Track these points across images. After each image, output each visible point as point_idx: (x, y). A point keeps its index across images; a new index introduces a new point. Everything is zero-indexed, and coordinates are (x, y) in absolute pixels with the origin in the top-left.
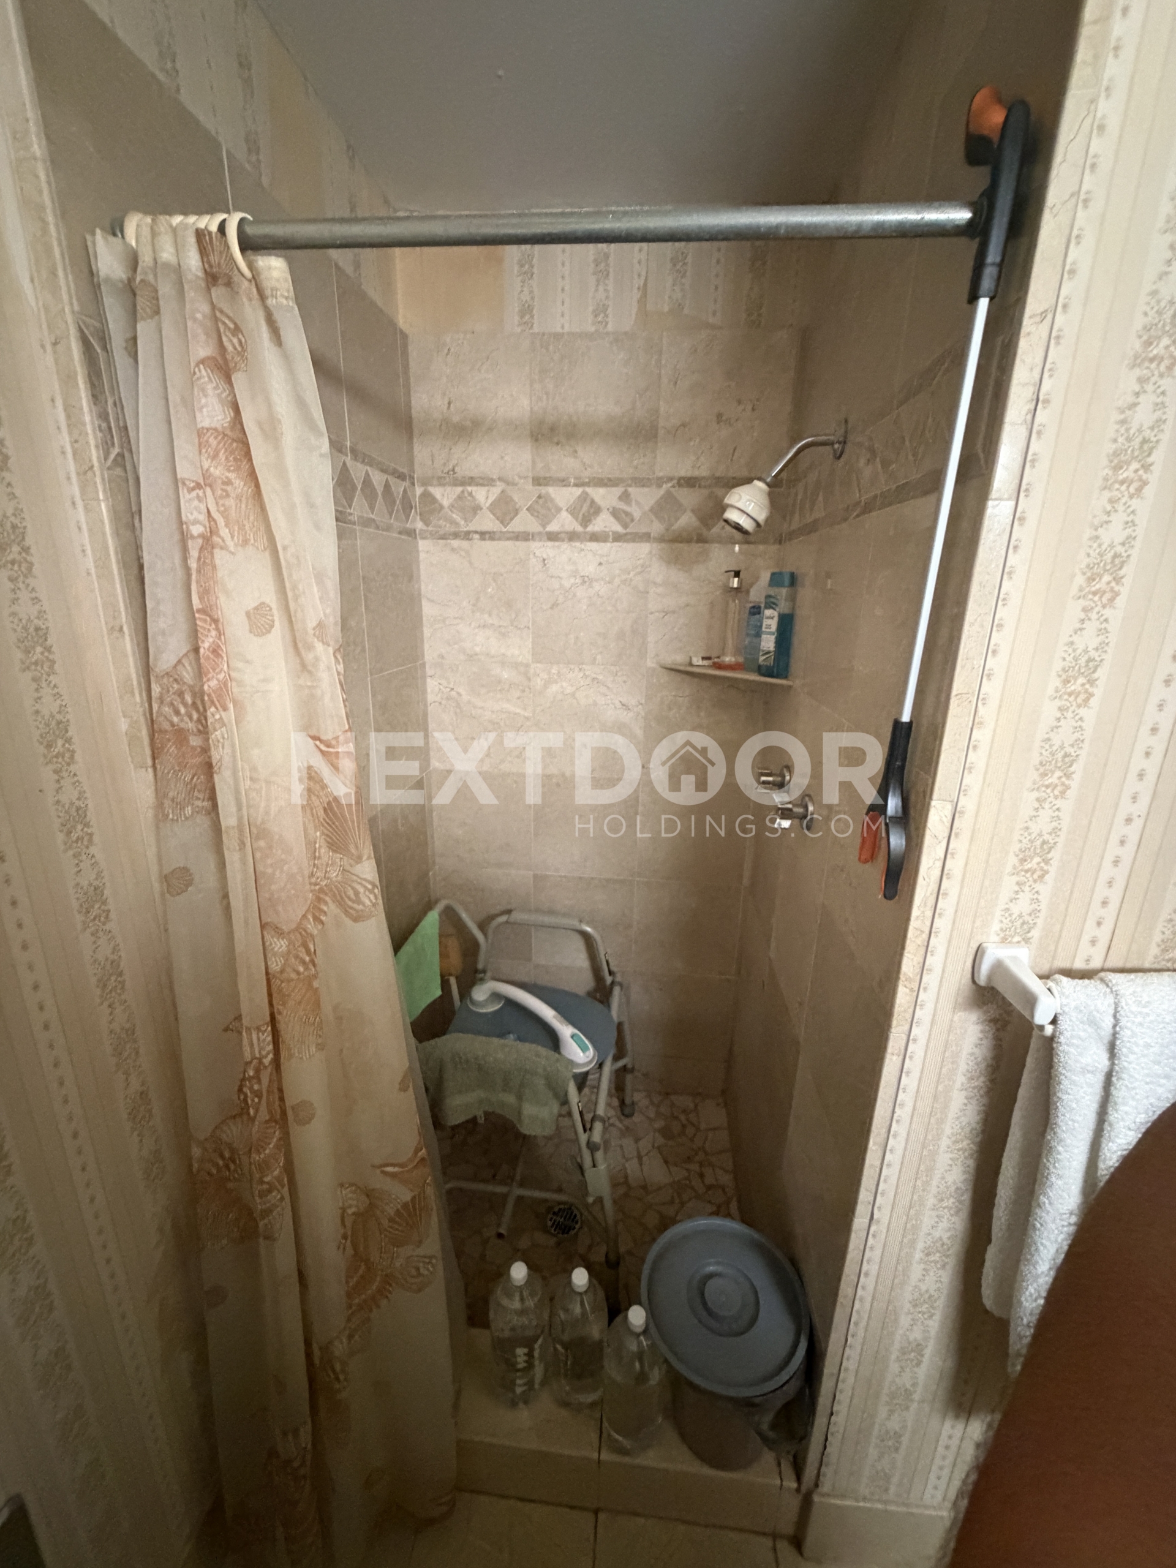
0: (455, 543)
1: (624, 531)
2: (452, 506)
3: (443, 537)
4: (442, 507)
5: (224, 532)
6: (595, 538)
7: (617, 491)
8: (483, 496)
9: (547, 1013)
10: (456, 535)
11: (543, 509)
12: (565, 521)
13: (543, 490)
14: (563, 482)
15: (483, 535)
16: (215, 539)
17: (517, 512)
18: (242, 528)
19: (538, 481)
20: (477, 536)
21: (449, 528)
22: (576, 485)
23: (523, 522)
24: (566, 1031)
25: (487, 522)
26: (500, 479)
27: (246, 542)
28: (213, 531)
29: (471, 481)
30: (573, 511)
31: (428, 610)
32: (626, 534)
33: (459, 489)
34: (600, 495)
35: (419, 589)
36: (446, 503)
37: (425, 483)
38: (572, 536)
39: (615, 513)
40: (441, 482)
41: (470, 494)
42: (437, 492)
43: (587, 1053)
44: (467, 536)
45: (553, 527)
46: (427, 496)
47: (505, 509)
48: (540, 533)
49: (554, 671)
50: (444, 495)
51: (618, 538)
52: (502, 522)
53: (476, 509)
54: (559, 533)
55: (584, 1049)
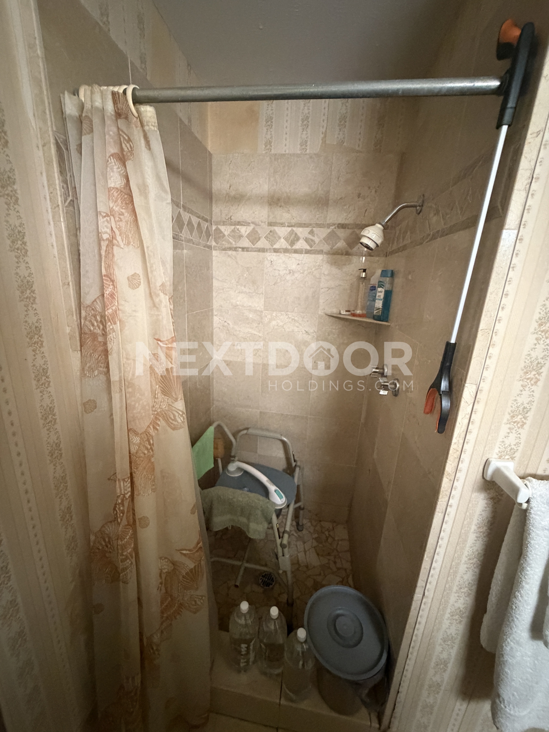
0: (230, 252)
1: (310, 249)
2: (229, 235)
3: (225, 249)
4: (224, 235)
5: (119, 238)
6: (296, 251)
7: (308, 229)
8: (244, 230)
9: (264, 479)
10: (230, 249)
11: (272, 237)
12: (282, 244)
13: (272, 228)
14: (282, 225)
15: (243, 249)
16: (115, 242)
17: (259, 239)
18: (127, 237)
19: (270, 224)
20: (240, 250)
21: (227, 245)
22: (288, 226)
23: (262, 243)
24: (272, 488)
25: (245, 243)
26: (253, 223)
27: (129, 244)
28: (114, 237)
29: (239, 223)
30: (286, 239)
31: (215, 283)
32: (311, 250)
33: (233, 227)
34: (301, 232)
35: (212, 273)
36: (226, 233)
37: (217, 223)
38: (286, 251)
39: (306, 240)
40: (224, 223)
41: (238, 230)
42: (222, 228)
43: (282, 500)
44: (235, 249)
45: (276, 246)
46: (217, 229)
47: (254, 237)
48: (270, 249)
49: (274, 315)
50: (226, 230)
51: (307, 252)
52: (252, 243)
53: (241, 236)
54: (280, 249)
55: (281, 497)
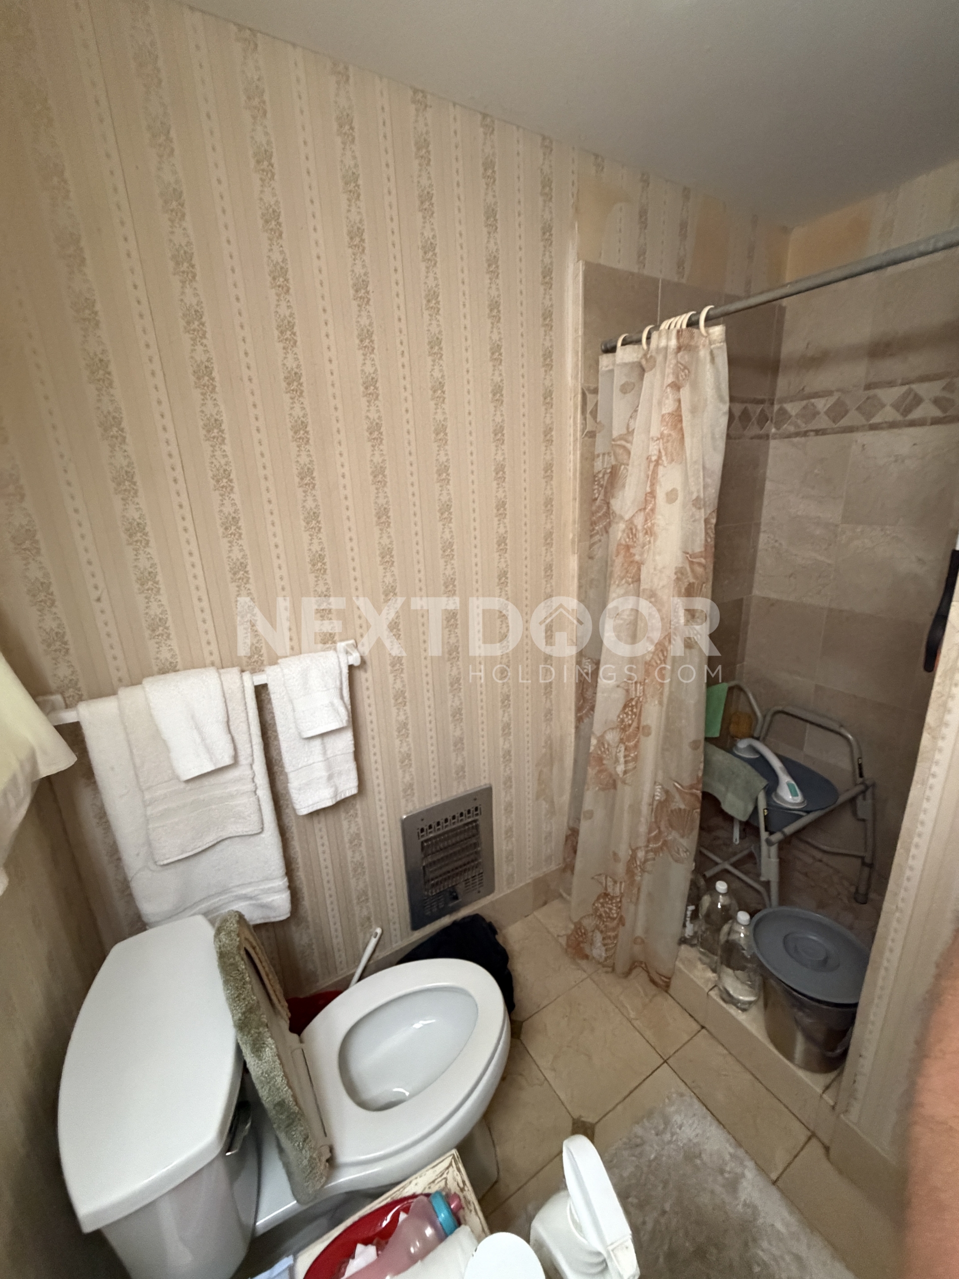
0: (796, 440)
1: (945, 415)
2: (797, 415)
3: (789, 436)
4: (790, 417)
5: (664, 458)
6: (912, 424)
7: (939, 384)
8: (822, 404)
9: (776, 764)
10: (797, 434)
11: (869, 407)
12: (889, 414)
13: (871, 393)
14: (891, 384)
15: (818, 432)
16: (660, 462)
17: (847, 412)
18: (672, 455)
19: (868, 387)
20: (812, 433)
21: (792, 429)
22: (903, 384)
23: (853, 418)
24: (785, 779)
25: (823, 422)
26: (838, 390)
27: (673, 460)
29: (816, 395)
30: (896, 406)
31: (769, 486)
32: (945, 417)
33: (804, 403)
34: (925, 390)
35: (765, 473)
36: (793, 413)
37: (783, 400)
38: (893, 425)
39: (936, 402)
40: (792, 399)
41: (813, 405)
42: (788, 407)
43: (796, 798)
44: (805, 434)
45: (876, 420)
46: (783, 412)
47: (838, 412)
48: (863, 426)
49: (859, 530)
50: (793, 408)
51: (936, 422)
52: (834, 422)
53: (816, 414)
54: (882, 423)
55: (794, 794)
